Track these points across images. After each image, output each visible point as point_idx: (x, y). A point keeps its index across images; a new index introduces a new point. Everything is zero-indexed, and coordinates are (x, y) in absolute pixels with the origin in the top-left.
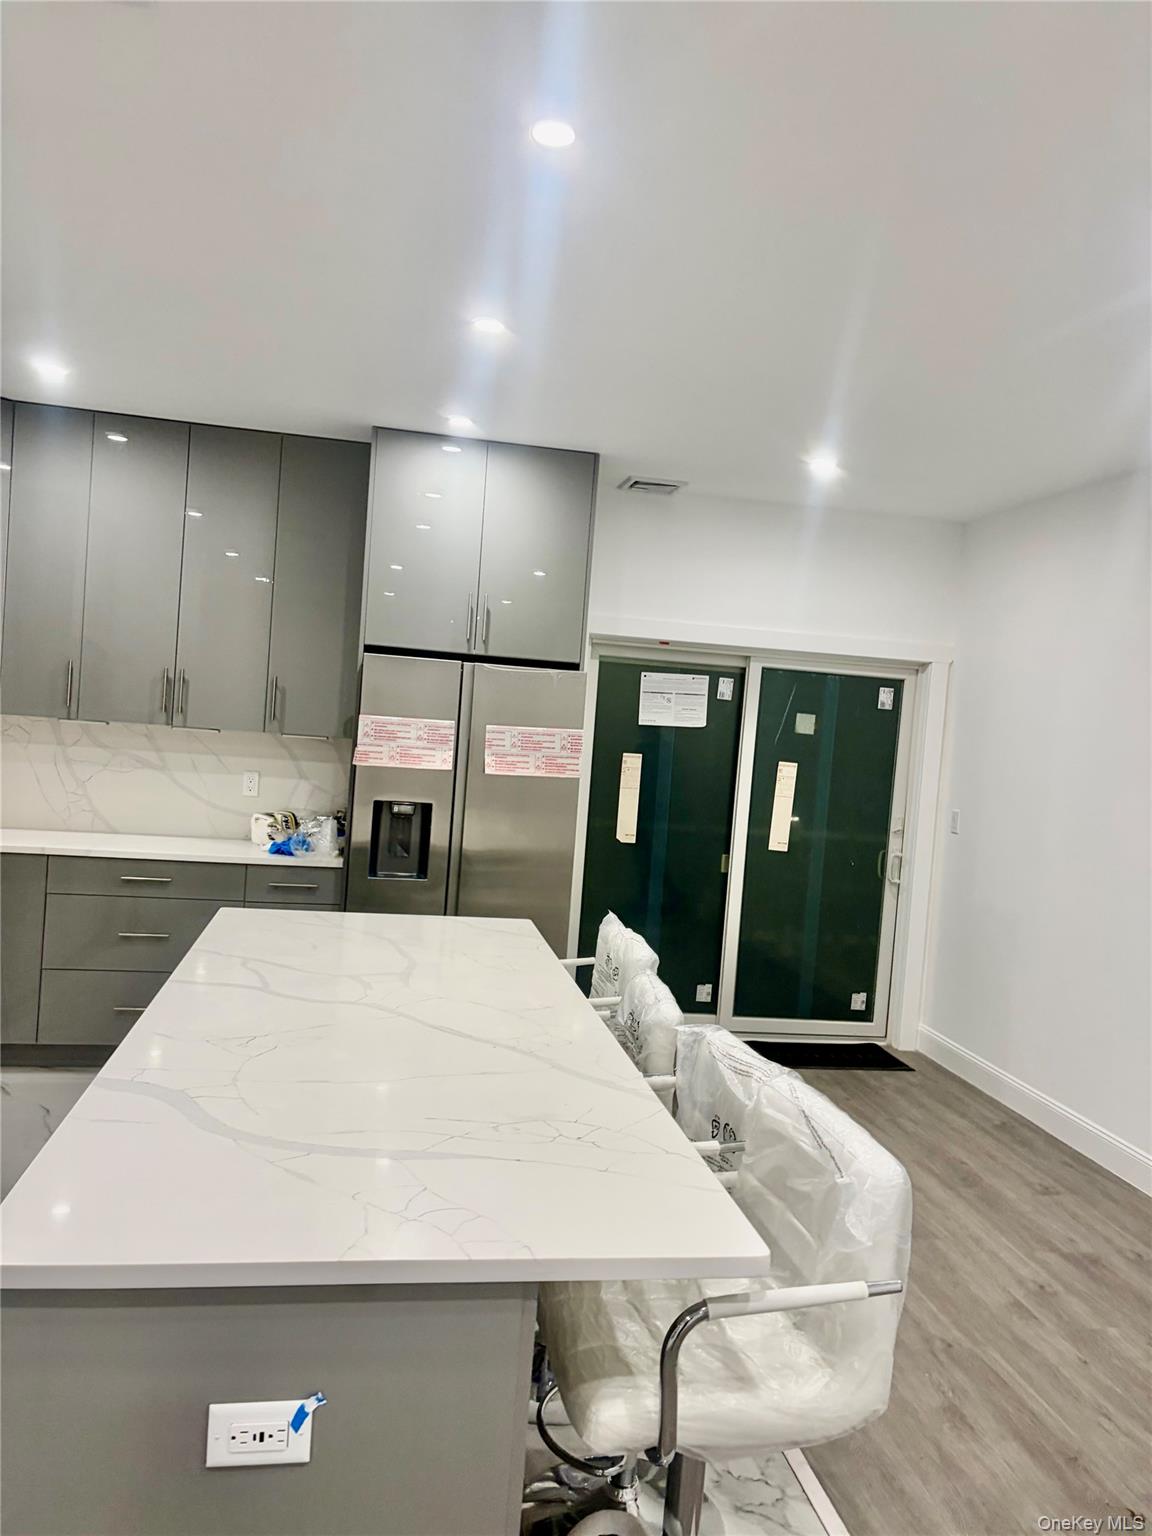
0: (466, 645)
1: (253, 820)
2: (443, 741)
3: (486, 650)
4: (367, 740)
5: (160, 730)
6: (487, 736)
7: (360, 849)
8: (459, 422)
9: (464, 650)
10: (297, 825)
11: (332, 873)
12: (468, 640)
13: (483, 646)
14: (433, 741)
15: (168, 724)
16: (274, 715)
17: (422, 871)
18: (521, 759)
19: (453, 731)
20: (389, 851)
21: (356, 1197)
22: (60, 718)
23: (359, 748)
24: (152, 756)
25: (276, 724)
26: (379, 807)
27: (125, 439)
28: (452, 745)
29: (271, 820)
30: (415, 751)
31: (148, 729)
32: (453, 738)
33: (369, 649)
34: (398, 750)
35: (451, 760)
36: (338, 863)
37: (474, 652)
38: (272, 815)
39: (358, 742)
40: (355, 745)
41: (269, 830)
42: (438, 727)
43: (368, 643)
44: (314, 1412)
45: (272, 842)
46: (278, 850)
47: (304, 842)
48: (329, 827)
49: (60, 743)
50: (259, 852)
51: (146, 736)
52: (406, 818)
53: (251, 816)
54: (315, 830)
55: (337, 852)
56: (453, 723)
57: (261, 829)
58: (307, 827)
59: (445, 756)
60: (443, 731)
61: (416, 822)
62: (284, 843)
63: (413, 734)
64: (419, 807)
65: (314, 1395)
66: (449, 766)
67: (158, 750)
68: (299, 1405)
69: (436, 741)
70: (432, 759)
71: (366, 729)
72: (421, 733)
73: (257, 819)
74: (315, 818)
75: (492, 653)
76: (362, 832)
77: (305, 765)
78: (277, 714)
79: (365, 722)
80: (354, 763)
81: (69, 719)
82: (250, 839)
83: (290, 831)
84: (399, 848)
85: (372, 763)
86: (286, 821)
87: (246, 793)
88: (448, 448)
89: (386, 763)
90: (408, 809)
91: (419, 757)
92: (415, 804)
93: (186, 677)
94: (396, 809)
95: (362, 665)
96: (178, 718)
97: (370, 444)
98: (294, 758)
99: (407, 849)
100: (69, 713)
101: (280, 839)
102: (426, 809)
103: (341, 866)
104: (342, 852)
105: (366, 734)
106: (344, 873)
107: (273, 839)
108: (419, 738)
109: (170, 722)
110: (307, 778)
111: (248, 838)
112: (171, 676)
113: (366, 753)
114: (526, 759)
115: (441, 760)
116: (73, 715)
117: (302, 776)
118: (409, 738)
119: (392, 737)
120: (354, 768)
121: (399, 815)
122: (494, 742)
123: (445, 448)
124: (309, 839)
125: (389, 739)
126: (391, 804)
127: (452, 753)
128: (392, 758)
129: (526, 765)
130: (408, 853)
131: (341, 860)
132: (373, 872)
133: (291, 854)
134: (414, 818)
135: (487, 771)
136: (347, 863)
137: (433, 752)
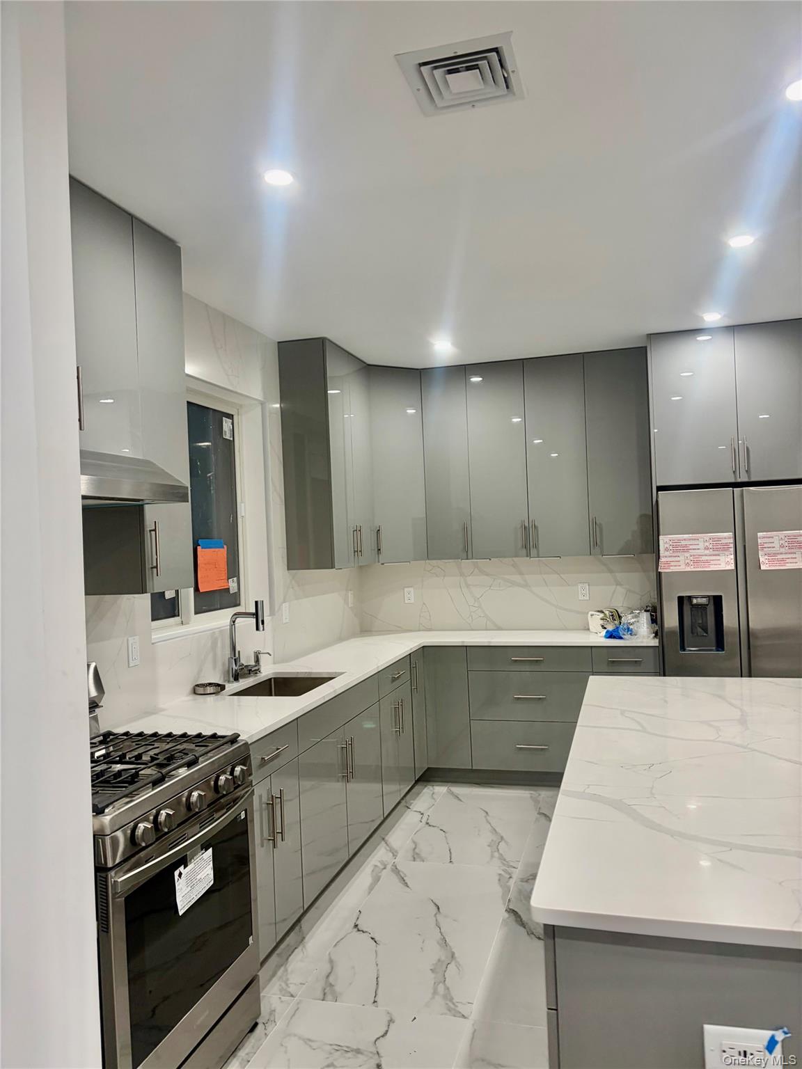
0: (733, 475)
1: (589, 615)
2: (725, 548)
3: (749, 477)
4: (667, 554)
5: (523, 561)
6: (759, 541)
7: (672, 632)
8: (712, 317)
9: (733, 480)
10: (620, 617)
11: (651, 650)
12: (734, 472)
13: (746, 475)
14: (717, 549)
15: (527, 556)
16: (596, 543)
17: (720, 645)
18: (790, 556)
19: (732, 541)
20: (692, 633)
21: (783, 884)
22: (462, 559)
23: (662, 560)
24: (517, 578)
25: (597, 549)
26: (681, 600)
27: (481, 379)
28: (732, 550)
29: (602, 615)
30: (704, 558)
31: (513, 560)
32: (732, 545)
33: (660, 488)
34: (692, 558)
35: (733, 561)
36: (655, 642)
37: (739, 480)
38: (602, 612)
39: (661, 555)
40: (658, 557)
41: (602, 622)
42: (719, 539)
43: (659, 484)
44: (783, 1041)
45: (605, 631)
46: (611, 635)
47: (628, 629)
48: (645, 618)
49: (462, 574)
50: (597, 637)
51: (513, 565)
52: (702, 607)
53: (588, 613)
54: (633, 620)
55: (654, 635)
56: (731, 534)
57: (595, 621)
58: (627, 619)
59: (727, 560)
60: (724, 541)
61: (711, 609)
62: (614, 631)
63: (701, 545)
64: (711, 598)
65: (782, 1028)
66: (732, 567)
67: (521, 573)
68: (770, 1035)
69: (719, 549)
70: (718, 562)
71: (666, 546)
72: (707, 544)
73: (592, 615)
74: (632, 613)
75: (753, 479)
76: (671, 619)
77: (619, 575)
78: (598, 542)
79: (664, 541)
80: (659, 571)
81: (467, 559)
82: (589, 629)
83: (616, 622)
84: (699, 629)
85: (673, 569)
86: (612, 615)
87: (581, 597)
88: (701, 338)
89: (683, 568)
90: (704, 601)
91: (707, 561)
92: (708, 597)
93: (536, 524)
94: (695, 601)
95: (657, 501)
96: (533, 552)
97: (646, 347)
98: (611, 571)
99: (706, 630)
100: (467, 556)
101: (610, 628)
102: (717, 601)
103: (657, 645)
104: (656, 634)
105: (667, 550)
106: (661, 650)
107: (605, 628)
108: (707, 548)
109: (529, 555)
110: (621, 585)
111: (587, 629)
112: (527, 525)
113: (667, 563)
114: (794, 556)
115: (726, 562)
116: (470, 556)
117: (618, 584)
118: (698, 549)
119: (685, 549)
120: (659, 575)
121: (698, 605)
122: (766, 545)
123: (698, 339)
124: (631, 627)
125: (684, 551)
126: (690, 598)
127: (732, 557)
128: (687, 564)
129: (794, 561)
130: (707, 633)
131: (657, 641)
132: (683, 648)
133: (621, 638)
134: (708, 607)
135: (763, 567)
136: (661, 642)
137: (718, 558)
